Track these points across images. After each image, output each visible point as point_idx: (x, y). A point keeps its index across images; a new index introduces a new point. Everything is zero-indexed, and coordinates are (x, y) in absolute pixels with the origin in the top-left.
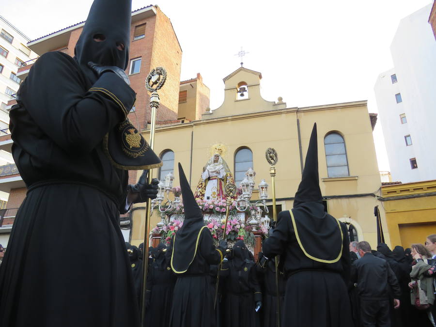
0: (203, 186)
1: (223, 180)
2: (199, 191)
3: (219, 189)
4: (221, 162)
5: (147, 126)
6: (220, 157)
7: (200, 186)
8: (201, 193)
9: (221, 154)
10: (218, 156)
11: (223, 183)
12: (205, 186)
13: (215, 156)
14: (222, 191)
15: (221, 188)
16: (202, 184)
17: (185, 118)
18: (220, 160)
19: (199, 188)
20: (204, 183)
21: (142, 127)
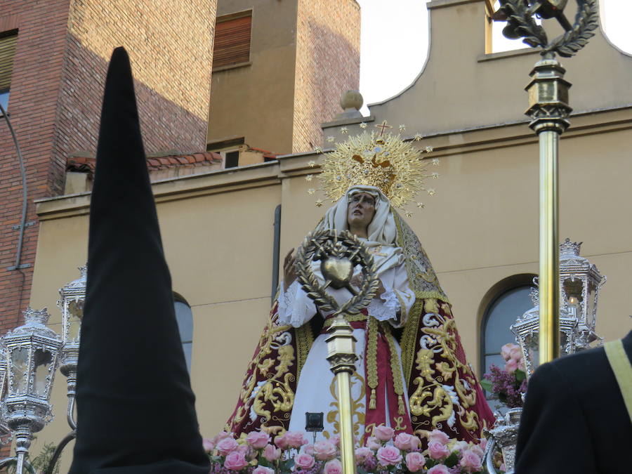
0: (281, 369)
1: (398, 334)
2: (256, 393)
3: (373, 383)
4: (390, 231)
5: (62, 182)
6: (382, 207)
7: (264, 369)
8: (268, 406)
9: (385, 186)
10: (372, 200)
11: (396, 349)
12: (294, 369)
13: (355, 197)
14: (394, 396)
15: (386, 376)
16: (274, 355)
17: (240, 141)
18: (383, 221)
19: (260, 378)
20: (286, 352)
21: (43, 187)
